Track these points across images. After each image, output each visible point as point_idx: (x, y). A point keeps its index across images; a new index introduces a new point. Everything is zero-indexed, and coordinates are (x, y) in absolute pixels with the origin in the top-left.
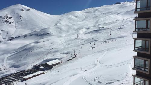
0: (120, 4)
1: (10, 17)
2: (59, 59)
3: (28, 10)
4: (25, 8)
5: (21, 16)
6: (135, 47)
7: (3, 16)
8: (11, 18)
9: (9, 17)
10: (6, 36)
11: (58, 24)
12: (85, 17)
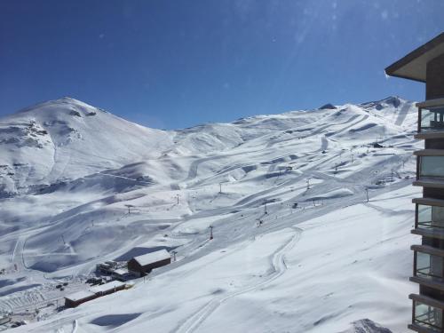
0: (333, 108)
1: (42, 129)
2: (169, 249)
3: (92, 114)
4: (83, 109)
5: (71, 130)
6: (417, 223)
7: (23, 127)
8: (45, 133)
9: (39, 130)
10: (27, 180)
11: (169, 154)
12: (242, 138)
